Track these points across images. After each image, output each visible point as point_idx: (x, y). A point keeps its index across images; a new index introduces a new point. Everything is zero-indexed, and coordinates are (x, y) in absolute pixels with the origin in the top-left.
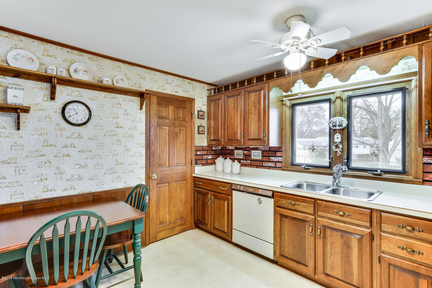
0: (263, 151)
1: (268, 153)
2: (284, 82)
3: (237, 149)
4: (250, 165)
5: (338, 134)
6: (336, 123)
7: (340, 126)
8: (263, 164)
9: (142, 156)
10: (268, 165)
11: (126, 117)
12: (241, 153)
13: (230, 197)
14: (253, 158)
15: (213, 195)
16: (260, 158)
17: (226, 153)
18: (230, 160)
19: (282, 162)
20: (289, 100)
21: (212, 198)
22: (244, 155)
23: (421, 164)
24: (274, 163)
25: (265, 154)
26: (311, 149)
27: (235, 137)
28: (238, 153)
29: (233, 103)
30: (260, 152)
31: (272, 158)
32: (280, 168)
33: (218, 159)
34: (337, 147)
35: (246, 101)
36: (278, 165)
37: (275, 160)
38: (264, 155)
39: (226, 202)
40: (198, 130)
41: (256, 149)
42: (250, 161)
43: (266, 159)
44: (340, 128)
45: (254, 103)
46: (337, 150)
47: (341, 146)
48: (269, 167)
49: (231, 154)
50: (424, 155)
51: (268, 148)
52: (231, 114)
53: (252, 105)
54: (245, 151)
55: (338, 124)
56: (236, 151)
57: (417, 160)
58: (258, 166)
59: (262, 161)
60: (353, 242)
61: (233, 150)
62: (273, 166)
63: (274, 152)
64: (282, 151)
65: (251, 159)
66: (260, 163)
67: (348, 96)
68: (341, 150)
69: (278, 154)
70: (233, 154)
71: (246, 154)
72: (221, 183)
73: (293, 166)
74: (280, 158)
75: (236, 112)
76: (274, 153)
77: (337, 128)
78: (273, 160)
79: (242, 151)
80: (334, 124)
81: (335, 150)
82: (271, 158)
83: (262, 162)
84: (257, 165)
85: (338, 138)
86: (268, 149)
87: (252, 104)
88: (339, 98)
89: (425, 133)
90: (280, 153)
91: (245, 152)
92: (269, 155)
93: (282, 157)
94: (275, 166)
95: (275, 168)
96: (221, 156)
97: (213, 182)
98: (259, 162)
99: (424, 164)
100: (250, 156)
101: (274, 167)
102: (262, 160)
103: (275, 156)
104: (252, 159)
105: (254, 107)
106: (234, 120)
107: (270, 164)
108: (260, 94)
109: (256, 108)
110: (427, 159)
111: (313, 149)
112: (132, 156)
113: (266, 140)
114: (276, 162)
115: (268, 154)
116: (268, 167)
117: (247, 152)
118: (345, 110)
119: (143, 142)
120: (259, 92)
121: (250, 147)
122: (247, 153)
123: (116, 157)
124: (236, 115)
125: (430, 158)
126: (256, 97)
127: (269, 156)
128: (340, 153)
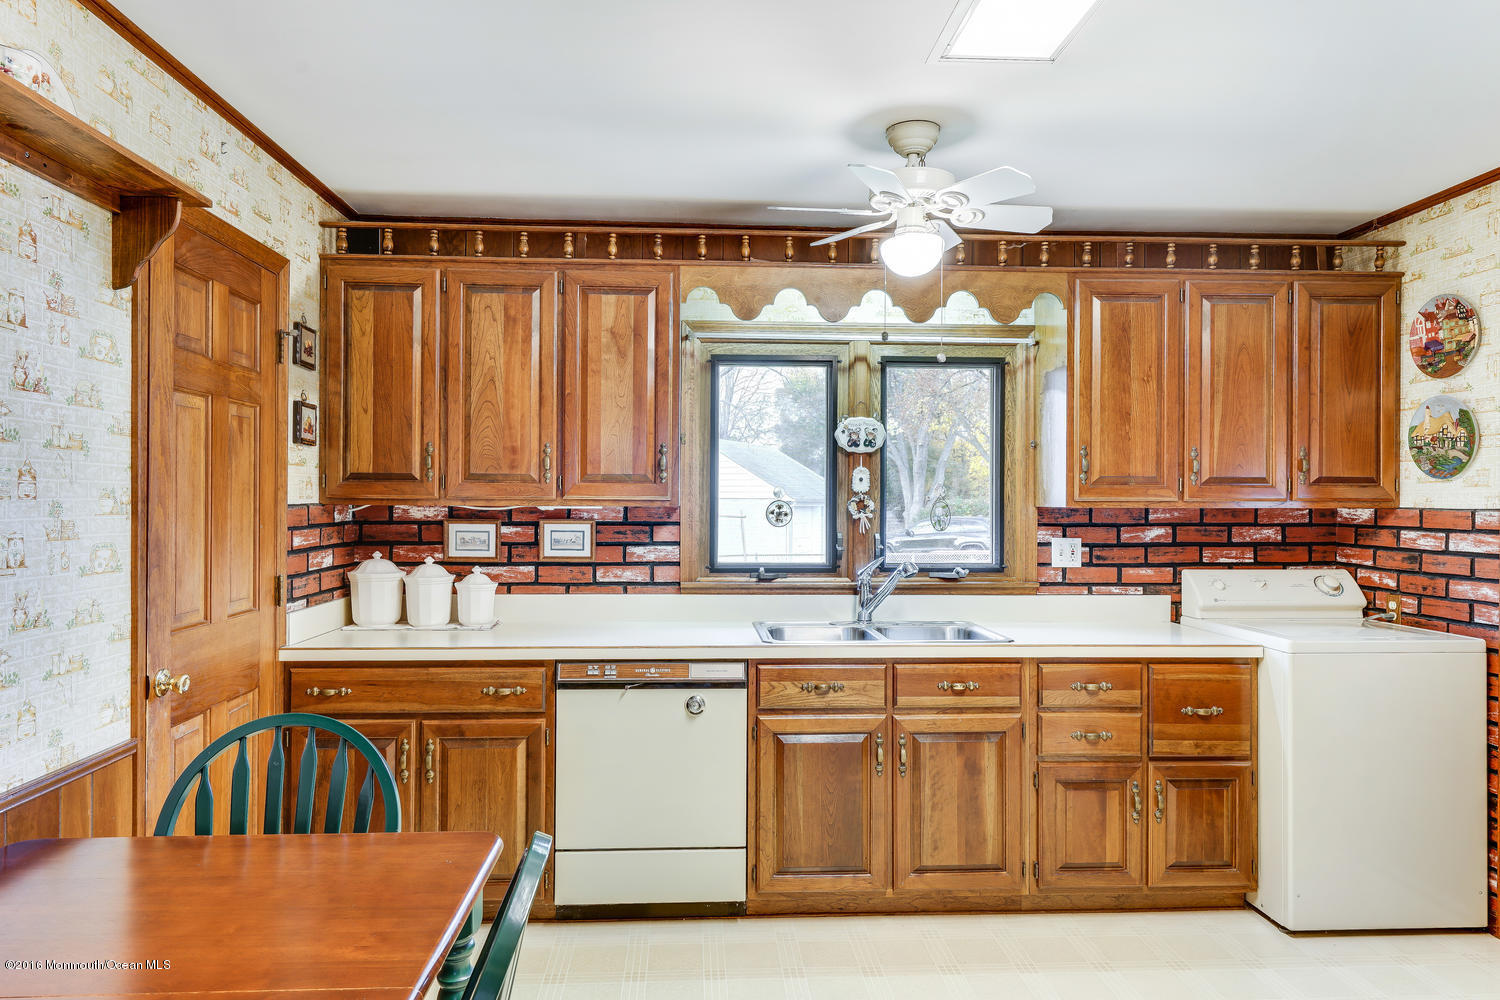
0: (598, 524)
1: (618, 533)
3: (457, 516)
4: (535, 585)
5: (861, 468)
6: (857, 434)
7: (869, 443)
8: (598, 574)
9: (118, 568)
10: (620, 577)
11: (58, 319)
12: (484, 536)
13: (543, 722)
14: (548, 552)
15: (440, 731)
16: (586, 553)
17: (390, 538)
18: (441, 570)
19: (677, 564)
20: (703, 340)
22: (504, 544)
23: (1035, 546)
24: (647, 569)
25: (608, 535)
26: (772, 513)
27: (512, 467)
28: (468, 536)
29: (501, 317)
30: (586, 528)
31: (639, 550)
32: (677, 586)
34: (862, 506)
36: (663, 574)
37: (651, 557)
38: (604, 538)
40: (297, 423)
41: (567, 516)
42: (532, 568)
43: (607, 554)
44: (870, 450)
45: (612, 333)
46: (862, 515)
47: (871, 505)
48: (625, 587)
49: (421, 543)
50: (1039, 525)
51: (619, 512)
52: (491, 363)
53: (604, 341)
54: (504, 524)
55: (863, 437)
56: (453, 528)
57: (1027, 538)
58: (574, 584)
59: (595, 565)
61: (437, 523)
62: (640, 579)
63: (647, 528)
64: (678, 524)
65: (541, 560)
66: (584, 574)
67: (883, 358)
68: (871, 516)
69: (663, 533)
71: (511, 541)
72: (488, 670)
73: (715, 574)
74: (669, 548)
75: (517, 359)
76: (646, 533)
77: (862, 449)
78: (639, 556)
79: (490, 527)
80: (854, 437)
81: (856, 517)
82: (630, 549)
83: (591, 568)
84: (566, 580)
85: (861, 480)
86: (622, 515)
87: (605, 338)
88: (858, 359)
89: (1080, 475)
90: (674, 529)
91: (506, 530)
92: (622, 539)
93: (677, 543)
94: (648, 580)
95: (652, 584)
96: (377, 555)
98: (576, 569)
99: (1040, 544)
100: (536, 543)
101: (646, 584)
102: (593, 560)
103: (648, 541)
104: (544, 558)
105: (615, 349)
106: (507, 391)
107: (628, 575)
108: (644, 302)
109: (622, 354)
110: (1044, 533)
111: (779, 514)
112: (83, 572)
113: (666, 483)
114: (653, 564)
115: (622, 536)
116: (621, 588)
117: (518, 529)
118: (876, 397)
119: (121, 482)
120: (639, 297)
121: (542, 508)
122: (517, 533)
123: (15, 579)
124: (517, 368)
125: (1048, 530)
126: (623, 311)
127: (625, 545)
128: (868, 525)
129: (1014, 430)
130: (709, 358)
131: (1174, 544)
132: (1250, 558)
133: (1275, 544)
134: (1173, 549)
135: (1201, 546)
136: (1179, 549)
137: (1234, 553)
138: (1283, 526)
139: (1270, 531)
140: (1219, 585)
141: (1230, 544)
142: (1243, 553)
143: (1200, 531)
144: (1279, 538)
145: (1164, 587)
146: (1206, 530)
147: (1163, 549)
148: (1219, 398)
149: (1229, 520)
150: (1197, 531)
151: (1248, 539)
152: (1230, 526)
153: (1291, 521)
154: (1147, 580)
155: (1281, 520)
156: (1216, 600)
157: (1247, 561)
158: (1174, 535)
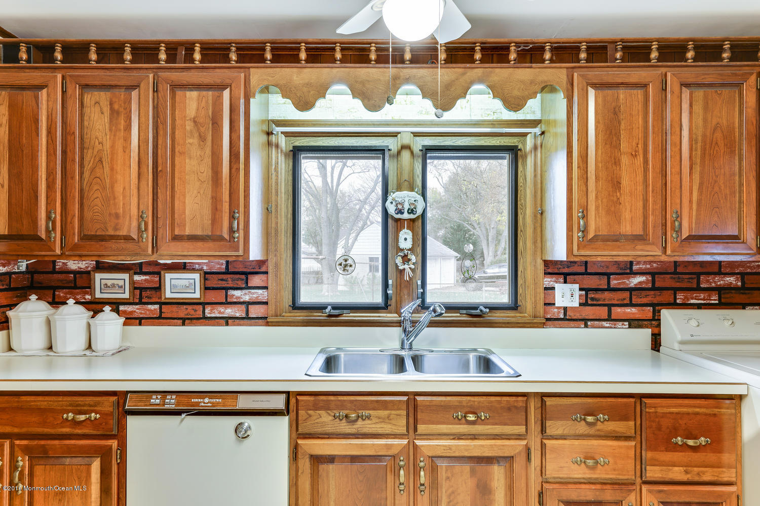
0: (206, 273)
1: (222, 280)
2: (295, 78)
3: (101, 267)
4: (160, 319)
5: (405, 230)
6: (402, 204)
7: (411, 211)
8: (207, 311)
10: (223, 313)
12: (121, 283)
13: (114, 443)
14: (168, 294)
15: (26, 450)
16: (197, 295)
18: (80, 308)
19: (266, 303)
21: (21, 463)
22: (135, 288)
23: (542, 290)
24: (243, 307)
25: (213, 282)
26: (340, 264)
27: (116, 229)
28: (109, 283)
29: (107, 110)
30: (196, 276)
31: (237, 293)
32: (264, 320)
33: (23, 306)
34: (406, 259)
35: (166, 113)
36: (255, 311)
37: (247, 298)
38: (209, 284)
39: (96, 466)
41: (182, 267)
42: (157, 307)
43: (213, 296)
44: (412, 216)
45: (195, 122)
46: (406, 266)
47: (413, 258)
48: (227, 321)
49: (76, 287)
50: (545, 273)
51: (222, 264)
52: (100, 147)
53: (188, 128)
54: (136, 273)
55: (406, 207)
56: (98, 276)
57: (535, 284)
58: (188, 319)
59: (204, 304)
60: (496, 478)
61: (88, 273)
62: (238, 315)
63: (243, 277)
64: (266, 273)
65: (163, 300)
66: (196, 311)
67: (423, 146)
68: (413, 267)
69: (256, 280)
70: (89, 287)
71: (142, 286)
72: (69, 399)
73: (296, 311)
74: (260, 291)
75: (120, 144)
76: (243, 280)
77: (406, 216)
78: (237, 298)
79: (126, 276)
80: (400, 207)
81: (401, 268)
82: (231, 292)
83: (201, 307)
84: (182, 315)
85: (406, 239)
86: (224, 267)
87: (189, 126)
88: (405, 147)
89: (578, 234)
90: (263, 277)
91: (137, 278)
92: (224, 284)
93: (266, 288)
94: (244, 315)
95: (246, 319)
96: (33, 297)
97: (24, 398)
98: (190, 307)
99: (546, 289)
100: (159, 289)
101: (243, 318)
102: (202, 301)
103: (244, 286)
104: (166, 299)
105: (196, 135)
106: (112, 169)
107: (229, 311)
108: (220, 97)
109: (202, 138)
110: (549, 280)
111: (346, 266)
113: (238, 241)
114: (248, 304)
115: (224, 282)
116: (223, 321)
117: (147, 277)
118: (418, 177)
120: (216, 93)
121: (161, 262)
122: (146, 280)
124: (120, 151)
125: (552, 278)
126: (203, 104)
127: (227, 289)
128: (411, 274)
129: (525, 201)
130: (291, 149)
131: (653, 288)
132: (715, 300)
133: (736, 289)
134: (652, 292)
135: (676, 290)
136: (658, 293)
137: (702, 296)
138: (743, 275)
139: (732, 279)
140: (693, 323)
141: (699, 289)
142: (709, 296)
143: (674, 278)
144: (739, 284)
145: (645, 323)
146: (679, 278)
147: (644, 293)
148: (697, 169)
149: (697, 269)
150: (671, 278)
151: (713, 285)
152: (699, 275)
153: (749, 270)
154: (632, 317)
155: (741, 269)
156: (692, 336)
157: (713, 302)
158: (653, 282)
